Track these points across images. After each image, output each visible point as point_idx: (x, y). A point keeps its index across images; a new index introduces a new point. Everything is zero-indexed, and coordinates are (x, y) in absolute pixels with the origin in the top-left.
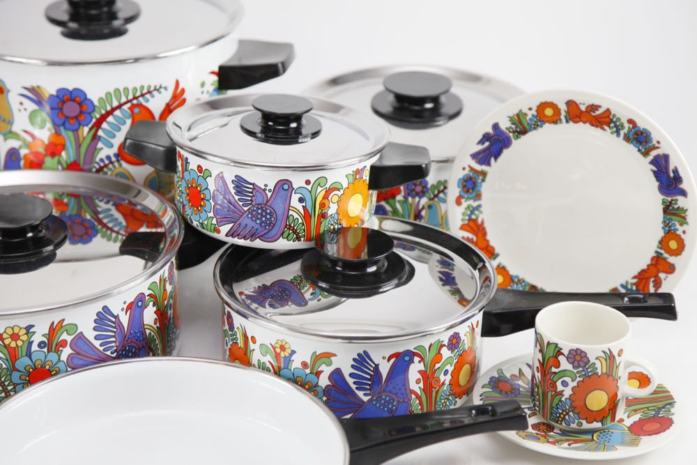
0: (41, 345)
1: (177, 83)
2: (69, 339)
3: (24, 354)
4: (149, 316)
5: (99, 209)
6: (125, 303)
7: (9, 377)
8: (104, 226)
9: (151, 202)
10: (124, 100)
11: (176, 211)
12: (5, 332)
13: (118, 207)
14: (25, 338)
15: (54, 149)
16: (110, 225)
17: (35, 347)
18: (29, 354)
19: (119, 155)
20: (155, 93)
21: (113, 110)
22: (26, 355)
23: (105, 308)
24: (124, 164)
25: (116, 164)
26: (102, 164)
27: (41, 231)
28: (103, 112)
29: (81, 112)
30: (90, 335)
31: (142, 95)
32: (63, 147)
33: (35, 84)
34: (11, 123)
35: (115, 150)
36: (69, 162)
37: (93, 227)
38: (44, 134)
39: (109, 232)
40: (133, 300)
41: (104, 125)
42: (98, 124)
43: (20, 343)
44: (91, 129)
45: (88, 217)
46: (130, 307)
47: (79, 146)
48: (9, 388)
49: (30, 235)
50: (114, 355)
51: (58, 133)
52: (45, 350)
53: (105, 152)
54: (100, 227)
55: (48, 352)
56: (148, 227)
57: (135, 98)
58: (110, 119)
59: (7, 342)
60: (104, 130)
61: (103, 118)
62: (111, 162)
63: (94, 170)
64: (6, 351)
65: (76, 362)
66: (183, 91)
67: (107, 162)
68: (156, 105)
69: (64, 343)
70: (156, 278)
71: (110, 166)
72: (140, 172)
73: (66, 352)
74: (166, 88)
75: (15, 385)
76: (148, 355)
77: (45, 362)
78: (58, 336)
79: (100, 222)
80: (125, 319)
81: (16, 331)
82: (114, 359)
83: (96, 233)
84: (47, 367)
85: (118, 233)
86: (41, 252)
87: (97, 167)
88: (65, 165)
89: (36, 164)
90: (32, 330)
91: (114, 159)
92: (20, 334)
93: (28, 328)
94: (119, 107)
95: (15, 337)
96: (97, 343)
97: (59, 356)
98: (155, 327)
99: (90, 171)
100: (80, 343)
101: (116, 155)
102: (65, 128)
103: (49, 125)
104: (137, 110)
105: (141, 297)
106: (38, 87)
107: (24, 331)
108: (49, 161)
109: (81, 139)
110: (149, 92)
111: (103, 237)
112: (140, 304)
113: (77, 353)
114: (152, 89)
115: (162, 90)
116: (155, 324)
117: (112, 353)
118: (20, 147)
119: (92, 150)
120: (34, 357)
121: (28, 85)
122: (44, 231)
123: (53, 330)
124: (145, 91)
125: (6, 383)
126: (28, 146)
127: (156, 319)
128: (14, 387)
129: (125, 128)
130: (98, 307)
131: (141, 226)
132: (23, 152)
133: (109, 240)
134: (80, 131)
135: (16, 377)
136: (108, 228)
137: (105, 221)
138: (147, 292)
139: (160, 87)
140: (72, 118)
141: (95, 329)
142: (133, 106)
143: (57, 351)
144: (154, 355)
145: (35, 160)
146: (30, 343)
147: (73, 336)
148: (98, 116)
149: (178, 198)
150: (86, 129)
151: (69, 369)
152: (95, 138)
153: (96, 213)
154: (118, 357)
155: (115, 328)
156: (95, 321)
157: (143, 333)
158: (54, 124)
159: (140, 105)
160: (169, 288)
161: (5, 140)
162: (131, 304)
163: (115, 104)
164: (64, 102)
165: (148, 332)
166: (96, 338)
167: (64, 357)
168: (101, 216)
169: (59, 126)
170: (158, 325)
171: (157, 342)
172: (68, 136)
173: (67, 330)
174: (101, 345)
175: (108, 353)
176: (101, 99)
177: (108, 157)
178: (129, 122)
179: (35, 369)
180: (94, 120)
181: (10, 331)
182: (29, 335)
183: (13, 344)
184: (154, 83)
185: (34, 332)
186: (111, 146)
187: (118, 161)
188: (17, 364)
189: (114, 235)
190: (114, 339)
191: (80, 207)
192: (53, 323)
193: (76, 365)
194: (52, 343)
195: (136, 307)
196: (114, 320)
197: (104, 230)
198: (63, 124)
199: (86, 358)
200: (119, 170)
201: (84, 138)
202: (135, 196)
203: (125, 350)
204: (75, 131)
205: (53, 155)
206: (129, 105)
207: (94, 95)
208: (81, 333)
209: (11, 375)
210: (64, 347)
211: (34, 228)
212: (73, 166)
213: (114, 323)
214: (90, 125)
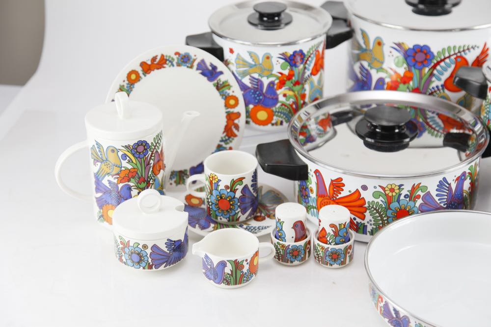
0: (406, 196)
1: (485, 45)
2: (422, 194)
3: (396, 200)
4: (467, 185)
5: (428, 117)
6: (455, 176)
7: (385, 213)
8: (430, 126)
9: (467, 116)
10: (452, 53)
11: (482, 123)
12: (387, 187)
13: (439, 116)
14: (397, 191)
15: (405, 80)
16: (434, 126)
17: (402, 197)
18: (398, 201)
19: (445, 86)
20: (472, 50)
21: (445, 58)
22: (397, 201)
23: (444, 179)
24: (446, 91)
25: (442, 91)
26: (433, 90)
27: (403, 129)
28: (439, 60)
29: (426, 59)
30: (434, 193)
31: (464, 51)
32: (411, 79)
33: (401, 41)
34: (382, 63)
35: (442, 82)
36: (414, 88)
37: (424, 127)
38: (402, 71)
39: (433, 130)
40: (460, 175)
41: (438, 68)
42: (434, 67)
43: (394, 194)
44: (430, 70)
45: (421, 120)
46: (457, 179)
47: (421, 78)
48: (385, 219)
49: (397, 131)
50: (445, 206)
51: (410, 71)
52: (408, 199)
53: (436, 83)
54: (427, 127)
55: (409, 201)
56: (457, 129)
57: (459, 52)
58: (442, 64)
59: (387, 192)
60: (437, 71)
61: (438, 63)
62: (439, 89)
63: (428, 93)
64: (385, 197)
65: (424, 208)
66: (488, 49)
67: (436, 89)
68: (471, 57)
69: (418, 197)
70: (473, 164)
71: (438, 92)
72: (455, 96)
73: (419, 202)
74: (478, 47)
75: (388, 217)
76: (462, 209)
77: (407, 206)
78: (416, 191)
79: (428, 124)
80: (454, 186)
81: (393, 187)
82: (445, 208)
83: (424, 130)
84: (408, 209)
85: (438, 131)
86: (403, 142)
87: (430, 91)
88: (411, 89)
89: (394, 87)
90: (402, 187)
91: (440, 88)
92: (395, 189)
93: (400, 186)
94: (449, 57)
95: (392, 190)
96: (437, 199)
97: (415, 204)
98: (469, 191)
99: (425, 93)
100: (427, 198)
101: (442, 86)
102: (415, 68)
103: (405, 65)
104: (459, 60)
105: (464, 174)
106: (403, 43)
107: (398, 187)
108: (401, 86)
109: (423, 75)
110: (468, 49)
111: (429, 133)
112: (463, 178)
113: (425, 203)
114: (470, 47)
115: (476, 48)
116: (469, 190)
117: (444, 205)
118: (386, 77)
119: (429, 81)
120: (401, 203)
121: (397, 42)
122: (405, 129)
123: (414, 189)
124: (466, 48)
125: (383, 216)
126: (390, 76)
127: (470, 188)
128: (388, 219)
129: (450, 70)
130: (440, 178)
131: (453, 128)
132: (387, 80)
133: (432, 135)
134: (423, 70)
135: (389, 213)
136: (432, 128)
137: (431, 123)
138: (468, 171)
139: (475, 46)
140: (419, 62)
141: (437, 190)
142: (457, 57)
143: (415, 201)
144: (466, 209)
145: (393, 85)
146: (400, 195)
147: (424, 193)
148: (435, 62)
149: (485, 115)
150: (427, 69)
151: (419, 212)
152: (432, 75)
153: (425, 118)
154: (447, 208)
155: (448, 190)
156: (438, 186)
157: (462, 195)
158: (408, 65)
159: (461, 57)
160: (478, 169)
161: (377, 72)
162: (459, 177)
163: (447, 55)
164: (416, 53)
165: (465, 194)
166: (437, 195)
167: (418, 205)
168: (429, 120)
169: (411, 66)
170: (470, 190)
171: (468, 201)
172: (416, 72)
173: (421, 189)
174: (439, 200)
175: (442, 205)
176: (438, 53)
177: (437, 87)
178: (453, 66)
179: (401, 210)
180: (433, 64)
181: (390, 187)
182: (400, 190)
183: (390, 194)
184: (471, 44)
185: (403, 189)
186: (439, 79)
187: (443, 89)
188: (391, 206)
189: (436, 132)
190: (446, 197)
191: (416, 115)
192: (414, 184)
193: (423, 210)
194: (412, 196)
195: (460, 179)
196: (448, 186)
197: (430, 129)
198: (414, 66)
199: (430, 207)
200: (442, 94)
201: (425, 75)
202: (458, 113)
203: (451, 204)
204: (420, 70)
205: (404, 83)
206: (455, 56)
207: (435, 49)
208: (429, 192)
209: (387, 211)
210: (419, 199)
211: (399, 127)
212: (416, 90)
213: (448, 188)
214: (430, 67)
